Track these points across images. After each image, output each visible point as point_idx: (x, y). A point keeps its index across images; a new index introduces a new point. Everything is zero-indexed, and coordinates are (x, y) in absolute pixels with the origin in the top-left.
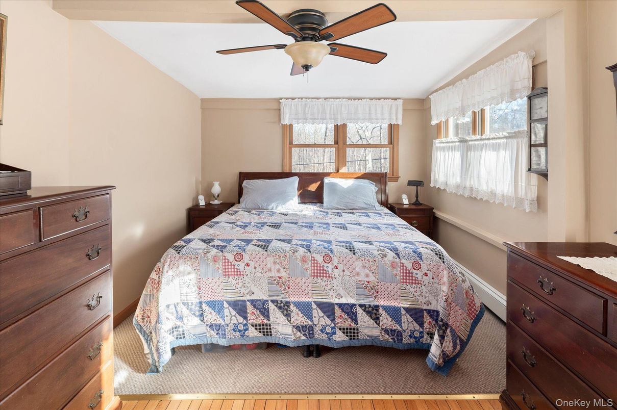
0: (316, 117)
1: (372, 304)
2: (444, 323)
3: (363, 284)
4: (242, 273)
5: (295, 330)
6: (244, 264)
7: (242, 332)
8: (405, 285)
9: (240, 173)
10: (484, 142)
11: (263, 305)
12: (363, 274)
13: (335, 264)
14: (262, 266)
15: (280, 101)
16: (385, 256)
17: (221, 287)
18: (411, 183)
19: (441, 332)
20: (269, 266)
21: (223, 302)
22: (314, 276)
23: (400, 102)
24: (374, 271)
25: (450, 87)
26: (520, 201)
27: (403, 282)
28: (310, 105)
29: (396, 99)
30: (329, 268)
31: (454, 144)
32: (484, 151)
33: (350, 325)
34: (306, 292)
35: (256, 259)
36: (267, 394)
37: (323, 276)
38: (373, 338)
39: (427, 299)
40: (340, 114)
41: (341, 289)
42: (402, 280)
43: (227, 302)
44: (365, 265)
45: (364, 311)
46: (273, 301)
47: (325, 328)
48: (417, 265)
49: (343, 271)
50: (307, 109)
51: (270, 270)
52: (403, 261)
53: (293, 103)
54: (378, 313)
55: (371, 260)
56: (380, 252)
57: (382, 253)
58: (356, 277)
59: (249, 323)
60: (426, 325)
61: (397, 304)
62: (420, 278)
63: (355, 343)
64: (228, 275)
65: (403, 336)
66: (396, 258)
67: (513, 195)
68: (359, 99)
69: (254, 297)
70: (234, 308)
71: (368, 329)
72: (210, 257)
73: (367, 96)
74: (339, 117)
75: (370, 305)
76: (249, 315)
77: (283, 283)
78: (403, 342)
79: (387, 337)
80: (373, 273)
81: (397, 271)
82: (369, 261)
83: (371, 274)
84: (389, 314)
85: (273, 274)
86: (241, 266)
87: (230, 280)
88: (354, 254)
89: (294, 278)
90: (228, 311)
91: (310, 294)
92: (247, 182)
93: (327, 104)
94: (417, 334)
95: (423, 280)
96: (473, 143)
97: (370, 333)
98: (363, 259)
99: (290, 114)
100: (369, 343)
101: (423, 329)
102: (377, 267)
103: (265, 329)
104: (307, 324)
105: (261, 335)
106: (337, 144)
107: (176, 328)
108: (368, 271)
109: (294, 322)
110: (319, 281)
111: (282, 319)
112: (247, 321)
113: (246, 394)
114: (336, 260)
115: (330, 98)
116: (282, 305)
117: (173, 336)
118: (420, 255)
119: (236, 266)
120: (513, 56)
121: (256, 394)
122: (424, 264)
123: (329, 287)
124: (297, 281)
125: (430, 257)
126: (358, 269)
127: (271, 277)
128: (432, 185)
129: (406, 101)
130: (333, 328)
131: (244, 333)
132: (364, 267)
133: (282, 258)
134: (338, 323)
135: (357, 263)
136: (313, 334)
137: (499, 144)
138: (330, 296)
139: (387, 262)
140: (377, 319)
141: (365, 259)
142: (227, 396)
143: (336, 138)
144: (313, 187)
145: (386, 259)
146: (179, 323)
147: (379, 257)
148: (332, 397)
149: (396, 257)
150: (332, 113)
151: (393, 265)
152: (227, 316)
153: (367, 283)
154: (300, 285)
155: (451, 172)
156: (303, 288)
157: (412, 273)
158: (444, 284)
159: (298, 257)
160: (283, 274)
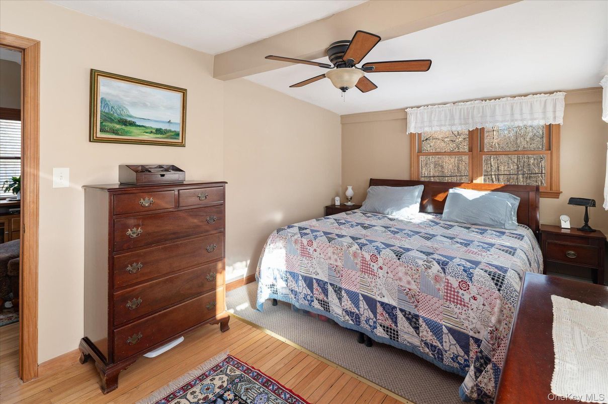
0: (443, 123)
1: (412, 312)
2: (483, 356)
3: (405, 290)
4: (311, 256)
5: (344, 313)
6: (313, 249)
8: (448, 303)
9: (371, 179)
11: (324, 285)
12: (405, 280)
13: (380, 264)
14: (325, 254)
15: (406, 110)
16: (430, 268)
17: (298, 263)
19: (478, 364)
20: (329, 254)
21: (298, 275)
22: (362, 271)
23: (561, 96)
24: (415, 280)
27: (447, 300)
28: (437, 112)
30: (375, 267)
33: (391, 325)
34: (355, 283)
35: (321, 247)
37: (369, 273)
38: (415, 347)
39: (474, 325)
40: (472, 118)
41: (384, 288)
42: (445, 297)
43: (301, 275)
44: (407, 272)
45: (404, 316)
46: (331, 284)
47: (369, 320)
48: (464, 286)
49: (387, 273)
50: (433, 116)
51: (330, 258)
52: (449, 277)
53: (419, 112)
54: (418, 323)
55: (414, 268)
56: (425, 263)
57: (427, 264)
58: (398, 281)
59: (315, 297)
60: (472, 354)
61: (439, 321)
62: (467, 300)
63: (395, 344)
64: (303, 255)
65: (444, 356)
66: (441, 273)
69: (318, 277)
70: (305, 281)
71: (407, 336)
72: (293, 239)
74: (471, 122)
75: (410, 312)
76: (314, 290)
77: (338, 271)
78: (445, 362)
79: (428, 350)
80: (415, 281)
81: (440, 286)
82: (412, 269)
83: (413, 282)
84: (429, 328)
85: (332, 262)
86: (311, 250)
87: (304, 259)
88: (399, 259)
89: (346, 269)
90: (301, 283)
91: (358, 287)
92: (373, 188)
93: (456, 109)
94: (461, 360)
95: (470, 304)
97: (410, 340)
98: (406, 265)
99: (416, 123)
100: (410, 351)
101: (468, 357)
102: (419, 276)
103: (325, 305)
104: (354, 311)
105: (322, 309)
106: (472, 151)
107: (273, 285)
108: (410, 279)
109: (344, 306)
110: (366, 277)
111: (336, 301)
112: (313, 294)
114: (382, 261)
115: (459, 102)
116: (337, 289)
117: (271, 290)
118: (470, 276)
119: (308, 250)
122: (473, 287)
123: (373, 284)
124: (349, 272)
125: (483, 280)
126: (400, 274)
127: (331, 264)
129: (571, 93)
130: (375, 322)
131: (311, 303)
132: (406, 274)
134: (379, 319)
135: (400, 268)
136: (360, 322)
138: (374, 293)
139: (431, 274)
140: (417, 328)
141: (408, 266)
143: (471, 144)
145: (430, 271)
146: (274, 282)
147: (423, 267)
149: (442, 271)
150: (462, 117)
151: (437, 279)
152: (300, 286)
153: (408, 290)
154: (351, 276)
156: (353, 279)
157: (458, 292)
159: (351, 252)
160: (339, 263)
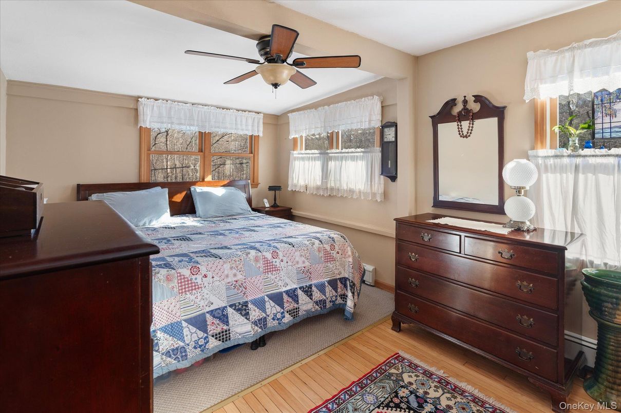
1: (308, 284)
3: (301, 270)
4: (200, 286)
5: (253, 325)
6: (201, 277)
7: (203, 347)
8: (327, 264)
9: (78, 185)
10: (344, 154)
11: (223, 311)
12: (301, 262)
13: (281, 258)
14: (219, 275)
15: (139, 99)
16: (313, 244)
17: (178, 306)
18: (271, 188)
20: (226, 272)
21: (180, 322)
22: (266, 272)
23: (261, 116)
24: (308, 258)
25: (312, 110)
26: (374, 195)
28: (177, 109)
29: (258, 113)
30: (277, 262)
31: (315, 155)
32: (344, 162)
33: (294, 307)
34: (260, 288)
35: (213, 269)
36: (248, 388)
37: (273, 271)
38: (308, 312)
39: (339, 270)
41: (287, 278)
42: (325, 261)
43: (185, 321)
44: (302, 254)
45: (303, 291)
46: (231, 306)
47: (276, 315)
48: (333, 247)
49: (287, 262)
50: (172, 112)
51: (227, 276)
52: (324, 245)
53: (155, 104)
54: (247, 308)
55: (305, 249)
58: (296, 265)
59: (210, 335)
60: (339, 290)
62: (335, 256)
63: (298, 320)
64: (185, 291)
66: (320, 245)
67: (369, 191)
68: (227, 109)
69: (213, 307)
70: (194, 324)
71: (306, 305)
72: (162, 277)
73: (234, 107)
74: (207, 125)
75: (306, 286)
76: (209, 327)
77: (239, 285)
78: (327, 307)
79: (317, 307)
81: (322, 254)
82: (304, 251)
83: (306, 261)
84: (318, 289)
85: (229, 280)
86: (198, 279)
87: (188, 296)
88: (293, 246)
89: (249, 279)
90: (188, 330)
91: (263, 290)
93: (195, 110)
94: (334, 298)
96: (333, 155)
97: (306, 309)
98: (300, 249)
99: (151, 116)
100: (305, 317)
101: (337, 293)
102: (309, 254)
103: (223, 336)
104: (262, 317)
105: (221, 342)
106: (202, 152)
108: (304, 259)
109: (252, 319)
110: (270, 275)
111: (240, 320)
112: (207, 333)
113: (230, 397)
114: (282, 254)
115: (199, 104)
116: (240, 306)
118: (333, 239)
119: (194, 280)
120: (370, 97)
121: (239, 392)
123: (278, 279)
124: (252, 281)
126: (297, 259)
127: (229, 283)
128: (289, 189)
129: (267, 116)
130: (282, 313)
131: (205, 347)
133: (238, 262)
135: (296, 254)
136: (266, 324)
137: (357, 156)
138: (279, 286)
139: (316, 248)
140: (311, 295)
142: (212, 408)
143: (201, 146)
144: (178, 198)
145: (314, 246)
147: (310, 246)
148: (299, 364)
149: (320, 243)
151: (319, 250)
152: (187, 336)
153: (304, 269)
154: (255, 283)
155: (312, 177)
156: (258, 285)
157: (331, 253)
158: (349, 256)
159: (252, 258)
160: (240, 277)
